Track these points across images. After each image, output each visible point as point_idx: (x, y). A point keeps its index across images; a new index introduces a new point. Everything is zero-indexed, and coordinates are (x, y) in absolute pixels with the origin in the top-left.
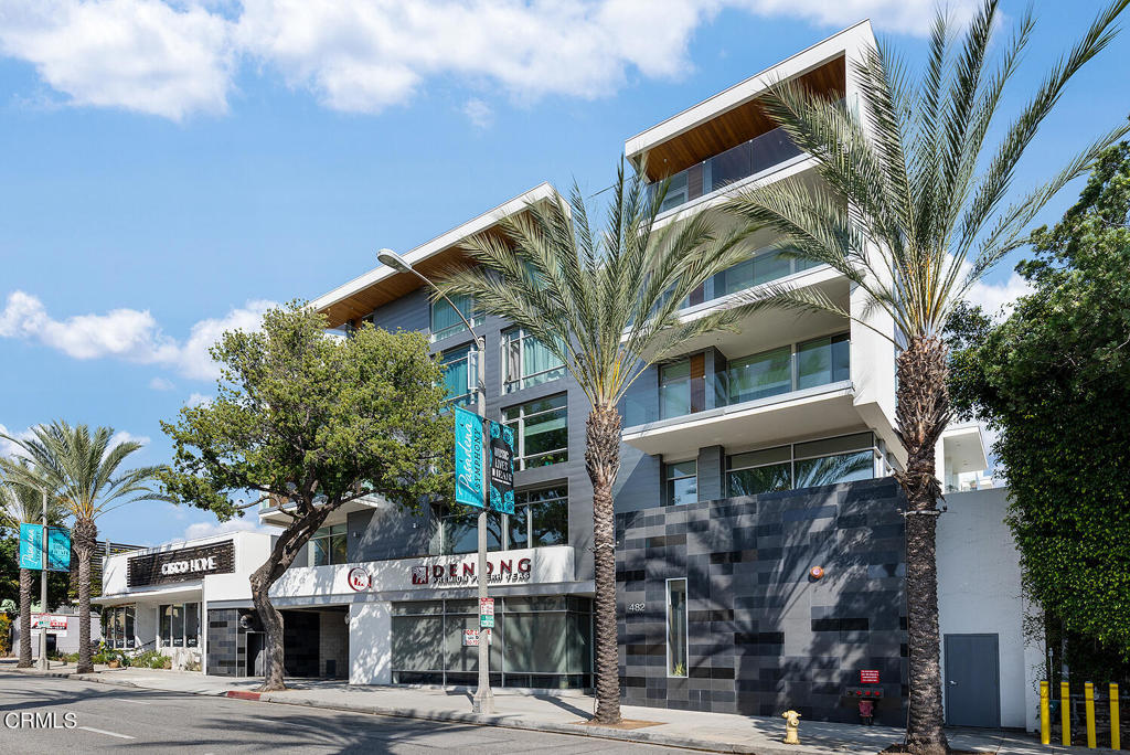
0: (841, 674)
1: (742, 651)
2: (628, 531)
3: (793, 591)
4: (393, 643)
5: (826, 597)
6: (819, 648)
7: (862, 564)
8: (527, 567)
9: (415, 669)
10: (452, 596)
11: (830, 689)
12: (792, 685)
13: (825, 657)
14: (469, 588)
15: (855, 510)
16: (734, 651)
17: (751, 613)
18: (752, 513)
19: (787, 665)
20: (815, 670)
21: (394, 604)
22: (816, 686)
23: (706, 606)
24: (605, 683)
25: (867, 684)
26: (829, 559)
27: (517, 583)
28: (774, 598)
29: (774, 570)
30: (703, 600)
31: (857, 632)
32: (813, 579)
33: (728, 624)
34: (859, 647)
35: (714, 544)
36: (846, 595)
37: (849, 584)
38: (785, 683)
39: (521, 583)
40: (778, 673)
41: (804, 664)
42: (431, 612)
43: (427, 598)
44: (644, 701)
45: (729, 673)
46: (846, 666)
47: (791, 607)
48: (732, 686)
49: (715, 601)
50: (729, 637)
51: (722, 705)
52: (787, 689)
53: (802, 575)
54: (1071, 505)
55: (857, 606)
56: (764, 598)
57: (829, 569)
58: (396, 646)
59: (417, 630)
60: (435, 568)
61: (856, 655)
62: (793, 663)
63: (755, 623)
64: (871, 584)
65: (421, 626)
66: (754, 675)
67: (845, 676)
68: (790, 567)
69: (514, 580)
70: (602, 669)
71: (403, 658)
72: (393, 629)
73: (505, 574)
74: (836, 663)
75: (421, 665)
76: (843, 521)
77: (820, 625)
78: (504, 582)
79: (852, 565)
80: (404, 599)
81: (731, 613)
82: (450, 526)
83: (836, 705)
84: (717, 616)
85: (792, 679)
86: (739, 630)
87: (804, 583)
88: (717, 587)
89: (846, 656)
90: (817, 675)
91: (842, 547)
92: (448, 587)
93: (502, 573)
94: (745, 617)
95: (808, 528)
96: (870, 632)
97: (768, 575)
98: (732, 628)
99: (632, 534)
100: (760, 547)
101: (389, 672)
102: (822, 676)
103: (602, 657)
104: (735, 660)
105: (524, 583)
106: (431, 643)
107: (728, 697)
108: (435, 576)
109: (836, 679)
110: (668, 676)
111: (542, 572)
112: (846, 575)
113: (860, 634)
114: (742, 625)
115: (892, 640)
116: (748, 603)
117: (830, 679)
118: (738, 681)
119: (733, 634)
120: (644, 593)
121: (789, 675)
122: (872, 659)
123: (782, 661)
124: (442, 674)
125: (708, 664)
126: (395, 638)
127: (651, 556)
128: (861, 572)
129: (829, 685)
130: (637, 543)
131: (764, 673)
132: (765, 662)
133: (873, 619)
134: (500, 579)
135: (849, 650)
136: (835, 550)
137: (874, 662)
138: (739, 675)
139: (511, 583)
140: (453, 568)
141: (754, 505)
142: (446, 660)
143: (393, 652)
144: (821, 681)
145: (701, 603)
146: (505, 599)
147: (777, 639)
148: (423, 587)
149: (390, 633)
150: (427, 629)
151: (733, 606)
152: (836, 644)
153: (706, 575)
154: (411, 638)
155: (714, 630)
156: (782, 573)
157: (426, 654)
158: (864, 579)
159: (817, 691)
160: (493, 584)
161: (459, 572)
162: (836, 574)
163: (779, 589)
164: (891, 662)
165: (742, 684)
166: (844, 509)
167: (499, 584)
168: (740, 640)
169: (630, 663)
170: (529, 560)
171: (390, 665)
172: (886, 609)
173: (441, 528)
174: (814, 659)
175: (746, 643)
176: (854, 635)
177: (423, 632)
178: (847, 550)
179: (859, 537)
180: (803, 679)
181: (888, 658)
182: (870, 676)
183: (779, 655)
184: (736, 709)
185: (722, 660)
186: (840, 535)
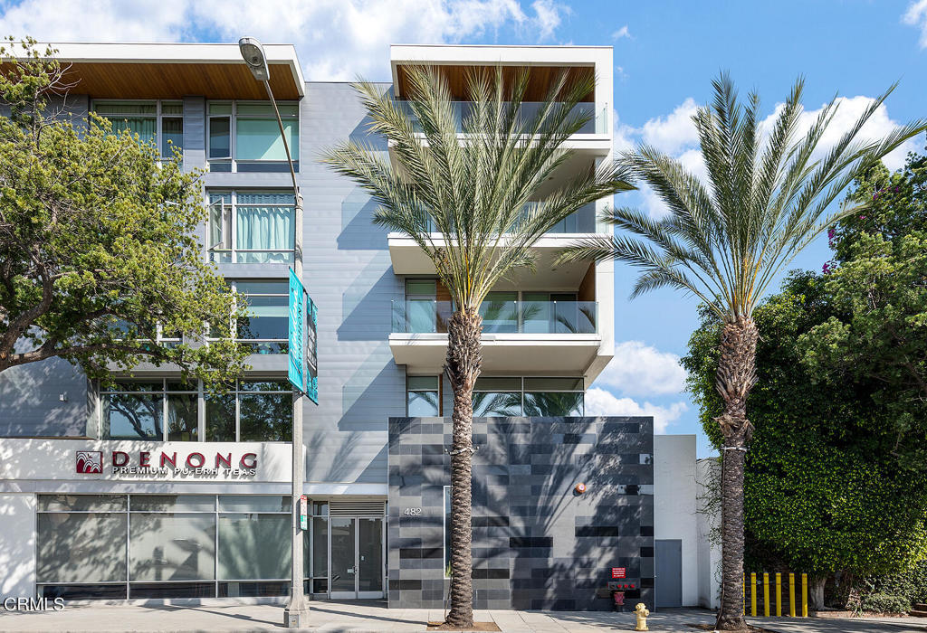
0: (597, 573)
1: (516, 554)
2: (403, 436)
3: (560, 502)
4: (39, 548)
5: (586, 509)
6: (581, 550)
7: (614, 484)
8: (250, 463)
9: (78, 581)
10: (142, 491)
11: (589, 585)
12: (558, 582)
13: (585, 559)
14: (168, 482)
15: (609, 441)
16: (509, 554)
17: (525, 521)
18: (527, 432)
19: (555, 565)
20: (577, 569)
21: (40, 497)
22: (578, 583)
23: (483, 513)
24: (464, 587)
25: (617, 579)
26: (589, 478)
27: (238, 480)
28: (544, 508)
29: (545, 483)
30: (481, 507)
31: (610, 538)
32: (577, 493)
33: (504, 530)
34: (611, 550)
35: (490, 457)
36: (602, 508)
37: (603, 500)
38: (552, 582)
39: (242, 480)
40: (547, 573)
41: (568, 565)
42: (105, 508)
43: (100, 491)
44: (418, 603)
45: (503, 574)
46: (601, 566)
47: (558, 517)
48: (507, 584)
49: (493, 508)
50: (504, 541)
51: (497, 602)
52: (555, 586)
53: (568, 489)
54: (781, 453)
55: (609, 517)
56: (536, 507)
57: (589, 486)
58: (43, 552)
59: (81, 532)
60: (115, 455)
61: (609, 557)
62: (560, 564)
63: (527, 529)
64: (620, 501)
65: (89, 526)
66: (527, 575)
67: (600, 574)
68: (558, 482)
69: (235, 476)
70: (461, 573)
71: (54, 568)
72: (39, 529)
73: (222, 469)
74: (594, 563)
75: (87, 576)
76: (600, 448)
77: (582, 532)
78: (220, 478)
79: (606, 484)
80: (59, 491)
81: (506, 521)
82: (108, 404)
83: (593, 597)
84: (493, 522)
85: (558, 577)
86: (514, 535)
87: (570, 496)
88: (493, 496)
89: (601, 557)
90: (579, 573)
91: (599, 470)
92: (135, 479)
93: (217, 466)
94: (518, 523)
95: (572, 451)
96: (619, 538)
97: (540, 487)
98: (508, 534)
99: (406, 439)
100: (533, 462)
101: (33, 586)
102: (583, 574)
103: (460, 561)
104: (509, 561)
105: (247, 480)
106: (105, 548)
107: (502, 595)
108: (115, 464)
109: (593, 576)
110: (445, 578)
111: (269, 469)
112: (601, 493)
113: (612, 540)
114: (516, 530)
115: (634, 545)
116: (521, 511)
117: (588, 576)
118: (512, 580)
119: (508, 539)
120: (421, 497)
121: (556, 574)
122: (620, 559)
123: (551, 562)
124: (125, 585)
125: (485, 566)
126: (41, 543)
127: (428, 463)
128: (613, 490)
129: (588, 582)
130: (412, 449)
131: (536, 572)
132: (536, 563)
133: (621, 528)
134: (215, 474)
135: (603, 553)
136: (594, 471)
137: (622, 561)
138: (514, 575)
139: (229, 479)
140: (144, 457)
141: (528, 425)
142: (131, 568)
143: (38, 559)
144: (582, 578)
145: (478, 510)
146: (220, 496)
147: (547, 543)
148: (95, 476)
149: (34, 534)
150: (100, 531)
151: (508, 514)
152: (593, 548)
153: (482, 486)
154: (70, 541)
155: (490, 535)
156: (552, 486)
157: (96, 562)
158: (615, 496)
159: (578, 587)
160: (204, 479)
161: (154, 461)
162: (594, 491)
163: (548, 501)
164: (633, 562)
165: (517, 583)
166: (601, 438)
167: (213, 480)
168: (515, 543)
169: (403, 566)
170: (255, 455)
171: (33, 577)
172: (631, 520)
173: (99, 405)
174: (576, 559)
175: (520, 546)
176: (606, 541)
177: (91, 534)
178: (602, 472)
179: (611, 463)
180: (567, 577)
181: (632, 558)
182: (619, 572)
183: (548, 556)
184: (510, 606)
185: (498, 563)
186: (597, 460)
